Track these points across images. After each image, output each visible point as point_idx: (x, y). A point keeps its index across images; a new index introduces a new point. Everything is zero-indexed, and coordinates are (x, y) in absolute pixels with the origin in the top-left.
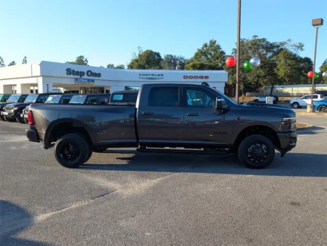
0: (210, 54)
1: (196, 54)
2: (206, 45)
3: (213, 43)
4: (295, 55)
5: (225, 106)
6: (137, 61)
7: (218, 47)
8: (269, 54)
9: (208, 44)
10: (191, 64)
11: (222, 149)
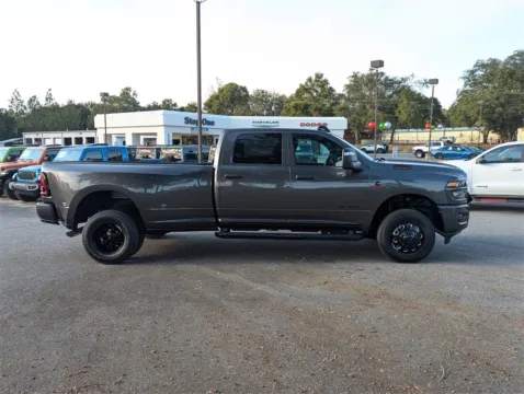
0: (316, 91)
1: (298, 91)
2: (310, 80)
3: (319, 76)
4: (419, 94)
5: (357, 164)
6: (217, 97)
7: (326, 82)
8: (389, 93)
9: (314, 78)
10: (293, 103)
11: (351, 232)
